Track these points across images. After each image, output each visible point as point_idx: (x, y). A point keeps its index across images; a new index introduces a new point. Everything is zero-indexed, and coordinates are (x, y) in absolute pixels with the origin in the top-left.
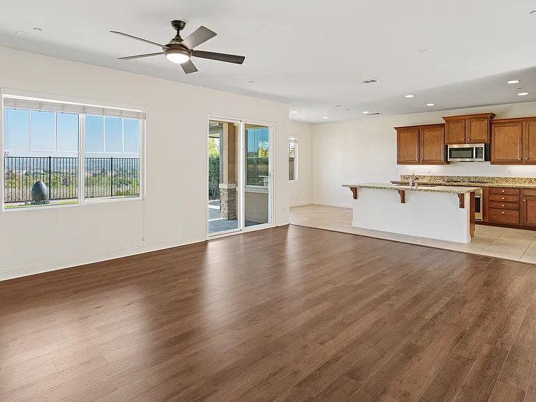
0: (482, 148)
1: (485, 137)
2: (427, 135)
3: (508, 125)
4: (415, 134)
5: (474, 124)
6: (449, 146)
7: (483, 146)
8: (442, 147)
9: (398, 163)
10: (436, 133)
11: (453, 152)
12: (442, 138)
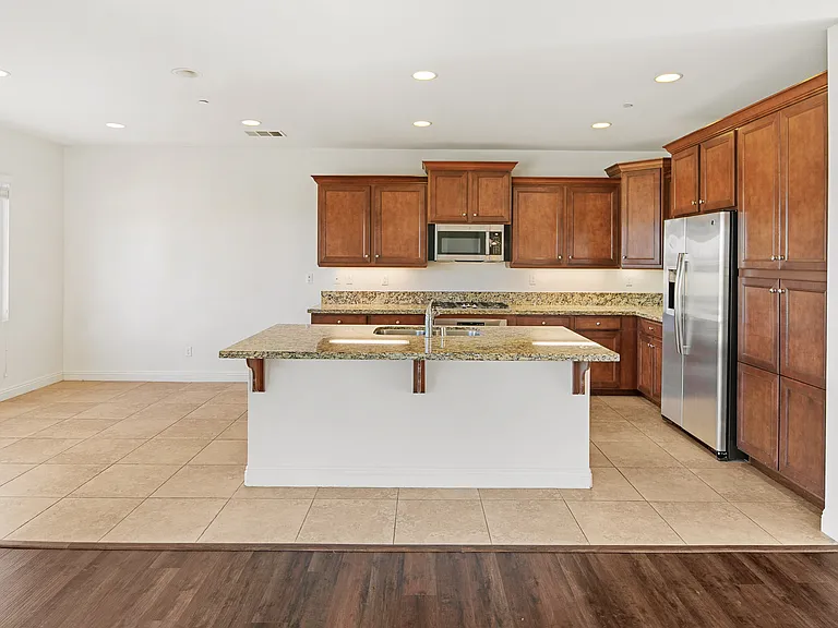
0: (500, 233)
1: (504, 212)
2: (388, 199)
3: (539, 189)
4: (361, 195)
5: (483, 181)
6: (440, 228)
7: (500, 228)
8: (420, 228)
9: (321, 264)
10: (409, 196)
11: (445, 241)
12: (421, 207)
